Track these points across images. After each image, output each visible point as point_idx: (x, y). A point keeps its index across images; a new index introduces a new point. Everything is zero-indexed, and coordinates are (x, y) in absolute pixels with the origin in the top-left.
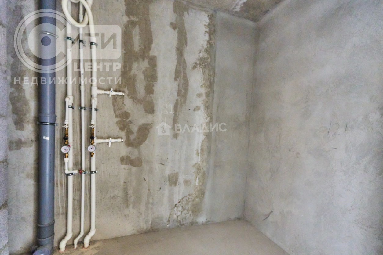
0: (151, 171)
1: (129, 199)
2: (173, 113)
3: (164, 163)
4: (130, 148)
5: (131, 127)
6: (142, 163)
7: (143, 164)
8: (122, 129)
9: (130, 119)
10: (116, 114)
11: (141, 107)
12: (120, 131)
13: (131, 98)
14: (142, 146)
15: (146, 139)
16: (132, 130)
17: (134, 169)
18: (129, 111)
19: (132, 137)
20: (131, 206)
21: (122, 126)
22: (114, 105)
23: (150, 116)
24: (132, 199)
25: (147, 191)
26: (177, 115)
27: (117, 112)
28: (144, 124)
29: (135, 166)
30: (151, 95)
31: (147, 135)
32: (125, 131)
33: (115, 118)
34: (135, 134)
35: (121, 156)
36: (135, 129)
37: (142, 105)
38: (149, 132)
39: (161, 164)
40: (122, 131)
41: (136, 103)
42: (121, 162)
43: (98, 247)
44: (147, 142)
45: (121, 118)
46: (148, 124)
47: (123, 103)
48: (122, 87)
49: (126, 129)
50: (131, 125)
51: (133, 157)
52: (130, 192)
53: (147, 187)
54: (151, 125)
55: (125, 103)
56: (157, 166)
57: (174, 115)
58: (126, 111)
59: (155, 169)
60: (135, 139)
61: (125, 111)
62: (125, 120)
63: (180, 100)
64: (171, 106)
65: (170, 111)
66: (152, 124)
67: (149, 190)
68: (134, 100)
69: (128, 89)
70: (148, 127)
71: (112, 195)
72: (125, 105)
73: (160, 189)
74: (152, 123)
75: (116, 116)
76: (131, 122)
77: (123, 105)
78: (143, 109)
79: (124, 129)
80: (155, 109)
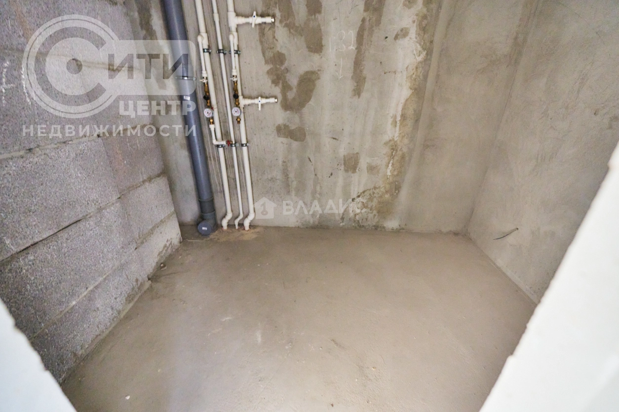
0: (318, 148)
1: (290, 184)
2: (354, 48)
3: (337, 138)
4: (288, 112)
5: (287, 78)
6: (305, 136)
7: (307, 137)
8: (275, 82)
9: (286, 64)
10: (266, 57)
11: (301, 42)
12: (273, 85)
13: (287, 26)
14: (305, 110)
15: (310, 99)
16: (289, 83)
17: (295, 144)
18: (284, 51)
19: (291, 95)
20: (293, 193)
21: (275, 77)
22: (261, 42)
23: (316, 57)
24: (294, 184)
25: (313, 176)
26: (363, 51)
27: (267, 54)
28: (307, 73)
29: (296, 140)
30: (316, 17)
31: (312, 91)
32: (280, 85)
33: (265, 64)
34: (295, 90)
35: (277, 125)
36: (294, 81)
37: (303, 38)
38: (314, 85)
39: (334, 138)
40: (275, 86)
41: (293, 34)
42: (278, 134)
43: (258, 232)
44: (312, 102)
45: (273, 64)
46: (313, 73)
47: (274, 37)
48: (271, 7)
49: (281, 82)
50: (288, 75)
51: (293, 127)
52: (292, 175)
53: (313, 171)
54: (317, 73)
55: (276, 37)
56: (326, 141)
57: (356, 51)
58: (280, 51)
59: (325, 146)
60: (294, 99)
61: (278, 51)
62: (278, 66)
63: (370, 20)
64: (352, 35)
65: (350, 46)
66: (319, 72)
67: (316, 175)
68: (290, 30)
69: (279, 9)
70: (314, 77)
71: (270, 177)
72: (277, 40)
73: (332, 174)
74: (319, 70)
75: (267, 62)
76: (287, 70)
77: (275, 40)
78: (305, 46)
79: (279, 82)
80: (324, 43)
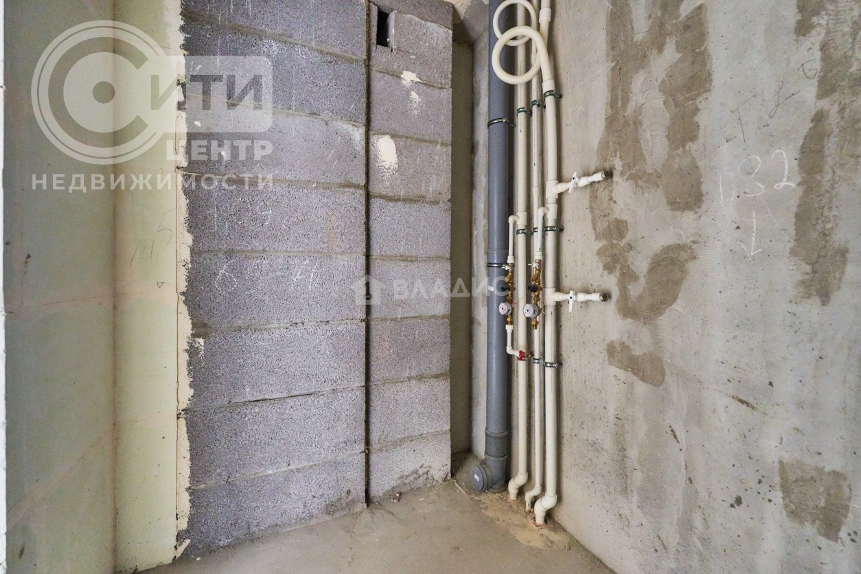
0: (696, 414)
1: (629, 475)
2: (793, 185)
3: (751, 401)
4: (629, 320)
5: (630, 260)
6: (663, 375)
7: (668, 378)
8: (609, 268)
9: (629, 237)
10: (598, 230)
11: (656, 197)
12: (606, 272)
13: (631, 177)
14: (664, 320)
15: (674, 299)
16: (633, 268)
17: (641, 388)
18: (624, 217)
19: (635, 290)
20: (635, 498)
21: (609, 259)
22: (592, 209)
23: (688, 218)
24: (637, 478)
25: (682, 478)
26: (826, 185)
27: (599, 224)
28: (668, 249)
29: (643, 379)
30: (687, 148)
31: (678, 282)
32: (617, 273)
33: (595, 240)
34: (643, 281)
35: (608, 341)
36: (641, 264)
37: (660, 190)
38: (684, 272)
39: (742, 402)
40: (609, 273)
41: (642, 188)
42: (609, 361)
44: (678, 306)
45: (607, 240)
46: (680, 247)
47: (611, 199)
48: (608, 158)
49: (618, 266)
50: (632, 253)
51: (637, 352)
52: (633, 453)
53: (684, 467)
54: (690, 248)
55: (614, 198)
56: (720, 405)
57: (800, 191)
58: (619, 218)
59: (714, 412)
60: (641, 297)
61: (616, 218)
62: (615, 242)
63: (842, 111)
64: (786, 158)
65: (781, 181)
66: (694, 246)
67: (690, 480)
68: (636, 182)
69: (620, 157)
70: (683, 255)
71: (591, 438)
72: (615, 202)
74: (694, 242)
75: (598, 237)
76: (630, 247)
77: (611, 203)
78: (665, 202)
79: (615, 267)
80: (704, 188)
